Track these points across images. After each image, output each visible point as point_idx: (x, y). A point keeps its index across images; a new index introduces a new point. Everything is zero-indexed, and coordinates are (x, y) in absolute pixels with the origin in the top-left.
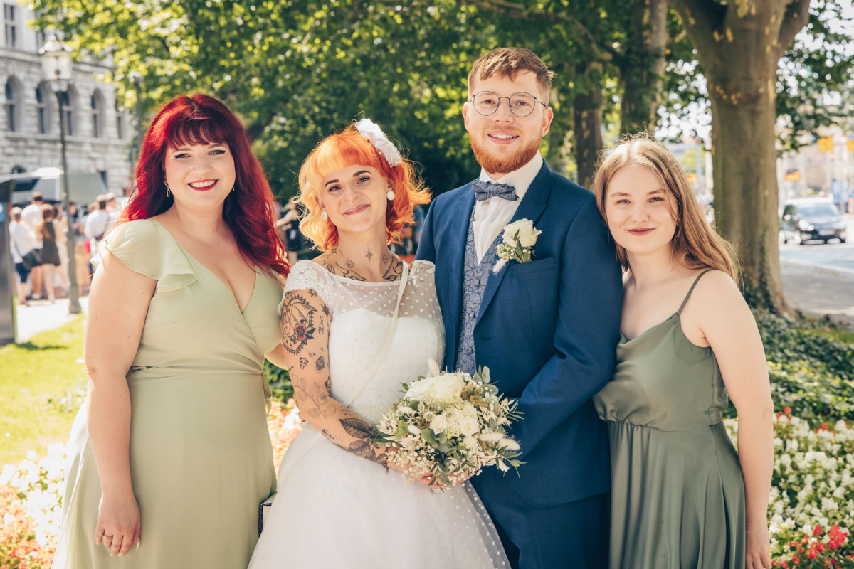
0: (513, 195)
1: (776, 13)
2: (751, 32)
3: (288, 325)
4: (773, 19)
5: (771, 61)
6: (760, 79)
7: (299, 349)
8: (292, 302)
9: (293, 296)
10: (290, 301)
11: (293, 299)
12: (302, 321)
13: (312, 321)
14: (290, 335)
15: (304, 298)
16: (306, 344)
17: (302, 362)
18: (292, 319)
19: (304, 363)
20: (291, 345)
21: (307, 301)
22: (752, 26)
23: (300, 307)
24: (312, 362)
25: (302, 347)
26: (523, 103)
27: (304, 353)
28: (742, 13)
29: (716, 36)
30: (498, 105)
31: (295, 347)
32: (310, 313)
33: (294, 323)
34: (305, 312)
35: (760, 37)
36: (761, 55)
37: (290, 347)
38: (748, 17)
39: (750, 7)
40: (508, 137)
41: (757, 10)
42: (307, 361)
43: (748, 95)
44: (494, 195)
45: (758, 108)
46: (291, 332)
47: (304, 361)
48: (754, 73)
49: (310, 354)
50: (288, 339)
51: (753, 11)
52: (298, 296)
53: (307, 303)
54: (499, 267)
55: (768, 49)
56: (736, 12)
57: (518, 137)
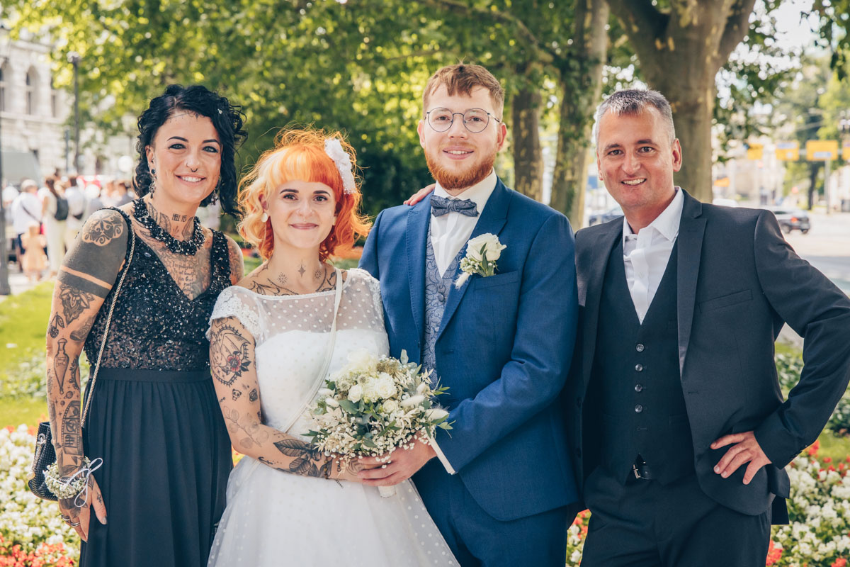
0: (474, 211)
1: (718, 25)
2: (691, 43)
3: (219, 355)
4: (714, 30)
5: (711, 72)
6: (699, 88)
7: (232, 380)
8: (223, 332)
9: (224, 326)
10: (220, 330)
11: (223, 329)
12: (235, 353)
13: (246, 353)
14: (221, 365)
15: (236, 329)
16: (240, 376)
17: (234, 393)
18: (224, 350)
19: (236, 394)
20: (223, 376)
21: (239, 332)
22: (693, 36)
23: (233, 338)
24: (246, 394)
25: (235, 378)
26: (476, 119)
27: (238, 384)
28: (684, 22)
29: (658, 44)
30: (452, 122)
31: (228, 378)
32: (244, 345)
33: (226, 354)
34: (239, 344)
35: (700, 47)
36: (701, 66)
37: (222, 378)
38: (690, 27)
39: (692, 17)
40: (463, 152)
41: (699, 21)
42: (241, 393)
43: (686, 104)
44: (453, 210)
45: (697, 117)
46: (224, 363)
47: (237, 393)
48: (694, 83)
49: (244, 386)
50: (220, 369)
51: (695, 22)
52: (230, 327)
53: (240, 335)
54: (461, 281)
55: (708, 60)
56: (678, 22)
57: (472, 152)
